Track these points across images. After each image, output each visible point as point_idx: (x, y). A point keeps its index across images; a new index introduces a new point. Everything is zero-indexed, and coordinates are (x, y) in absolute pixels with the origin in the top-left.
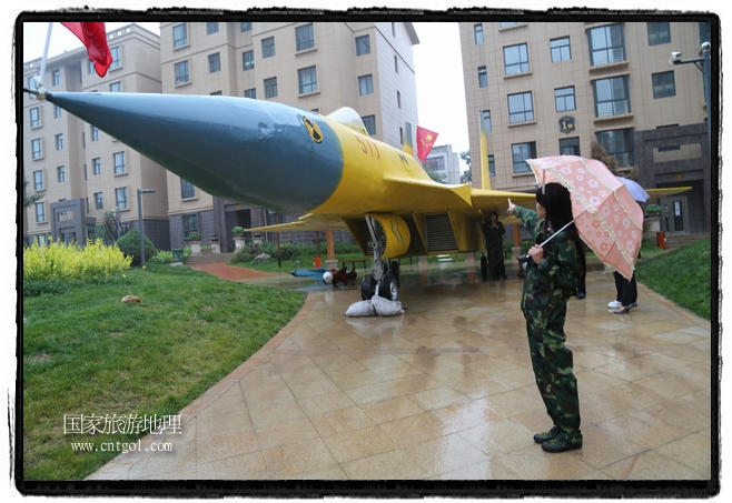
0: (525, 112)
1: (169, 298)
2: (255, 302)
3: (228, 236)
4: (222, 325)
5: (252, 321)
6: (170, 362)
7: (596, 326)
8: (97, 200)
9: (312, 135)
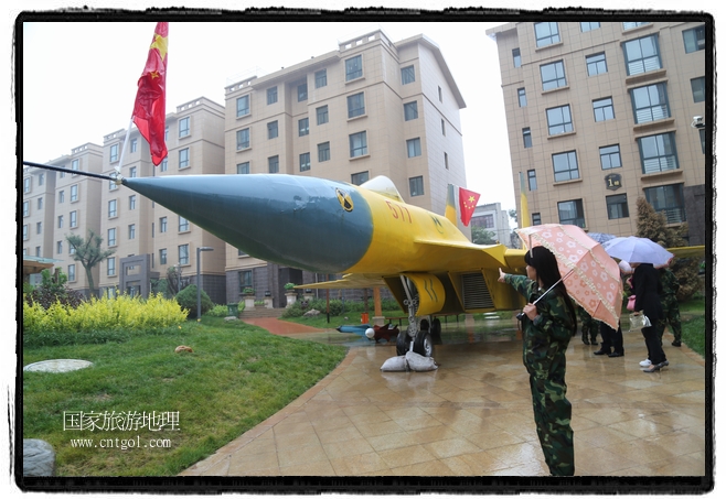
0: (570, 170)
1: (218, 349)
2: (297, 356)
3: (280, 291)
4: (264, 375)
5: (293, 373)
6: (213, 406)
7: (622, 384)
8: (161, 255)
9: (343, 204)
